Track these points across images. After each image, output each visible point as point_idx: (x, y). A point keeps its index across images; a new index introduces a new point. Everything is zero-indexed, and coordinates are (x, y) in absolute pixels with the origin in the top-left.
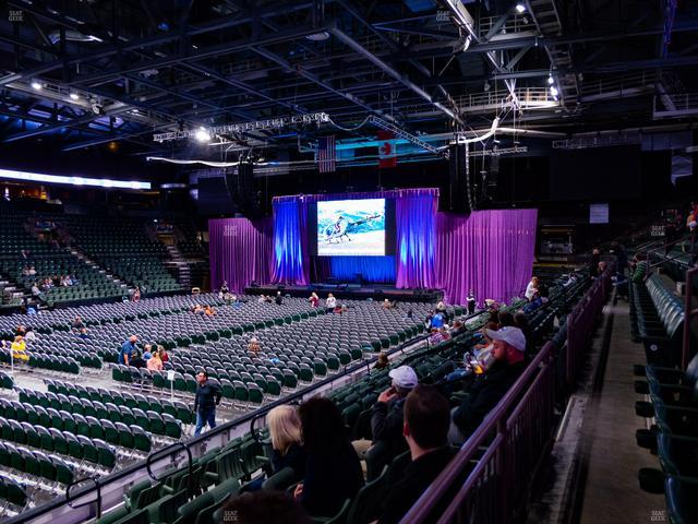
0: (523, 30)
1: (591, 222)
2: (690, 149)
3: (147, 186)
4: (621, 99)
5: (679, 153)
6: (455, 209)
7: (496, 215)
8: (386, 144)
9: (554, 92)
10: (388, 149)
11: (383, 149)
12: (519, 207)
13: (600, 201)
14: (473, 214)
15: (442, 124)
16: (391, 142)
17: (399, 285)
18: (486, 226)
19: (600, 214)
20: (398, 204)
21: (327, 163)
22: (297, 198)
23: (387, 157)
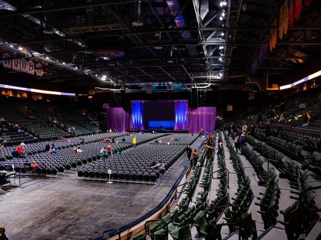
0: (220, 63)
1: (228, 110)
2: (254, 91)
3: (74, 95)
4: (238, 78)
5: (251, 92)
6: (193, 106)
7: (205, 108)
9: (221, 75)
10: (170, 87)
12: (211, 106)
13: (230, 105)
14: (198, 108)
15: (189, 81)
17: (175, 129)
18: (202, 111)
19: (230, 108)
20: (175, 105)
21: (149, 90)
22: (140, 102)
23: (170, 90)
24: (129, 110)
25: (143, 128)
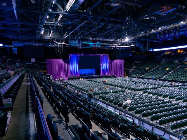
3: (2, 45)
10: (95, 45)
11: (94, 45)
12: (122, 59)
16: (95, 43)
20: (101, 57)
21: (80, 46)
22: (77, 55)
23: (95, 47)
24: (68, 62)
25: (79, 75)
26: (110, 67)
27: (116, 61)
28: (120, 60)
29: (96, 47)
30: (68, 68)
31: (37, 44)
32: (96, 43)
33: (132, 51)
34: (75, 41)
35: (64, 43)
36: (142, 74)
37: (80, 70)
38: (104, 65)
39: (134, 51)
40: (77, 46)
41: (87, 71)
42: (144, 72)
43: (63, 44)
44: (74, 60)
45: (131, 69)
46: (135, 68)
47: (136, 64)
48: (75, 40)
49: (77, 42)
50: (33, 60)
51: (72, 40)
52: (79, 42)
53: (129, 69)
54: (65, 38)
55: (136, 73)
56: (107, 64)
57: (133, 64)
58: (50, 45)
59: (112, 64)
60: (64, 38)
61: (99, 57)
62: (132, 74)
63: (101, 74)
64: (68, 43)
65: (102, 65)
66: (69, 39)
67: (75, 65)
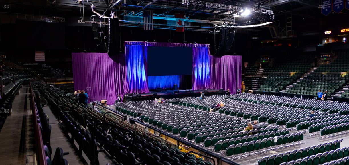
8: (180, 20)
10: (180, 23)
11: (178, 23)
12: (237, 54)
16: (181, 19)
20: (194, 50)
21: (148, 25)
22: (142, 44)
23: (180, 26)
25: (147, 90)
26: (213, 70)
27: (224, 57)
28: (234, 56)
29: (182, 28)
30: (123, 73)
31: (48, 20)
32: (183, 17)
33: (253, 38)
34: (135, 13)
35: (113, 15)
36: (284, 87)
37: (151, 78)
38: (200, 66)
39: (256, 38)
40: (143, 25)
41: (162, 81)
42: (289, 83)
43: (111, 18)
44: (135, 56)
45: (254, 74)
46: (263, 74)
47: (264, 66)
48: (137, 10)
49: (140, 15)
50: (40, 57)
51: (130, 9)
52: (146, 15)
53: (251, 76)
54: (114, 4)
55: (269, 85)
56: (207, 64)
57: (256, 65)
58: (79, 21)
59: (218, 64)
60: (112, 4)
61: (191, 48)
62: (262, 86)
63: (195, 88)
64: (122, 18)
65: (195, 66)
66: (123, 8)
67: (139, 67)
